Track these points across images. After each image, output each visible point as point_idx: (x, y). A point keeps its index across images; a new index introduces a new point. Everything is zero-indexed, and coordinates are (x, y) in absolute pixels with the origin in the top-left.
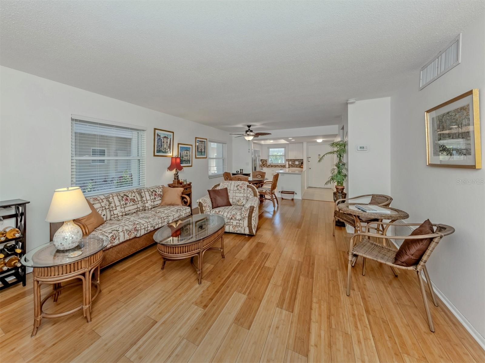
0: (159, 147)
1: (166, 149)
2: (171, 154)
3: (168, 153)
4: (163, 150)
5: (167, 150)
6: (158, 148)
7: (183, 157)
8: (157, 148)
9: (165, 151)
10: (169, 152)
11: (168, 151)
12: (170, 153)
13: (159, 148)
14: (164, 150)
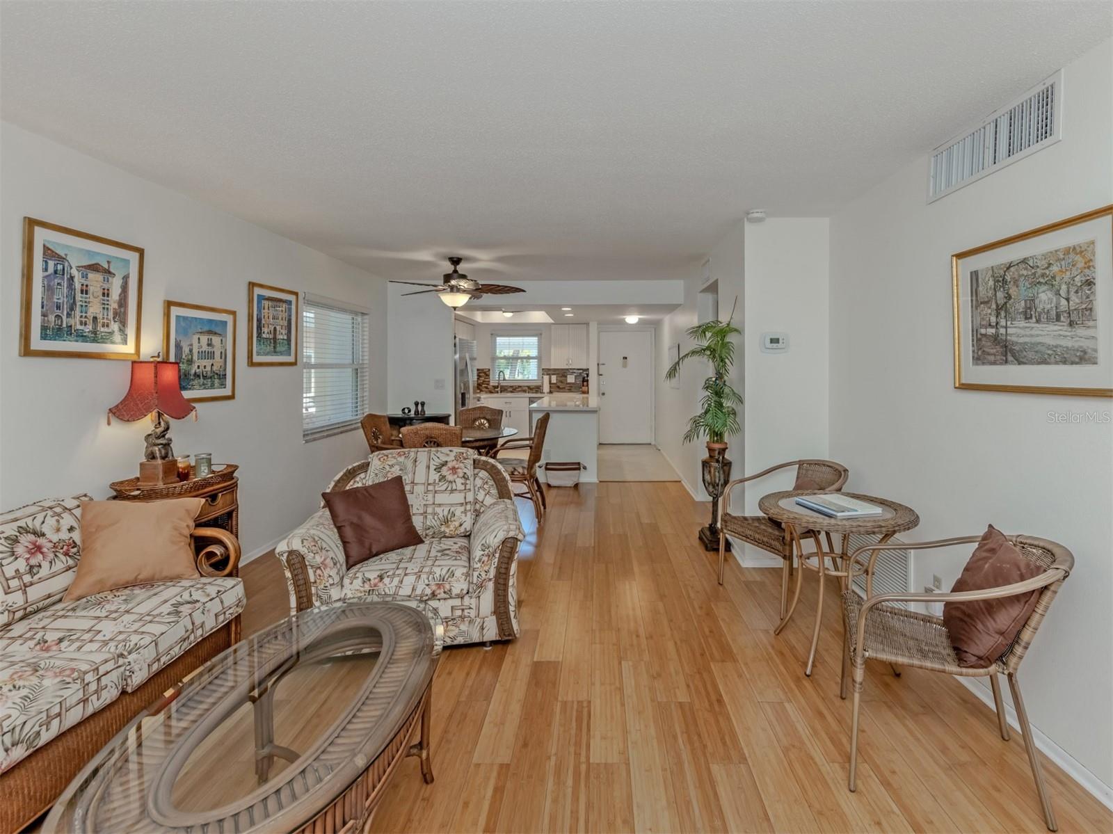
0: (58, 313)
1: (100, 321)
2: (129, 348)
3: (113, 343)
4: (79, 327)
5: (106, 329)
6: (52, 318)
7: (190, 362)
8: (44, 315)
9: (95, 332)
10: (117, 337)
11: (111, 333)
12: (125, 342)
13: (58, 316)
14: (90, 327)
